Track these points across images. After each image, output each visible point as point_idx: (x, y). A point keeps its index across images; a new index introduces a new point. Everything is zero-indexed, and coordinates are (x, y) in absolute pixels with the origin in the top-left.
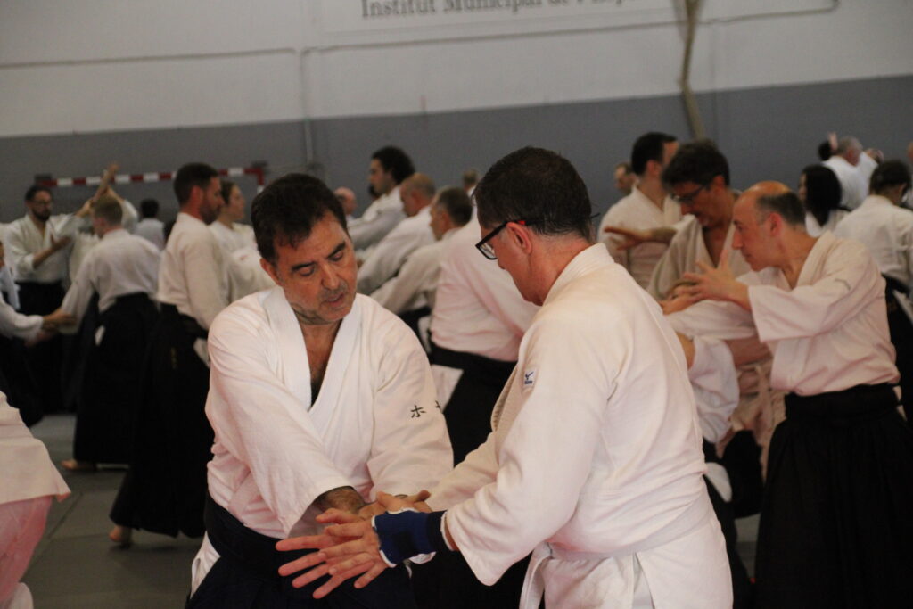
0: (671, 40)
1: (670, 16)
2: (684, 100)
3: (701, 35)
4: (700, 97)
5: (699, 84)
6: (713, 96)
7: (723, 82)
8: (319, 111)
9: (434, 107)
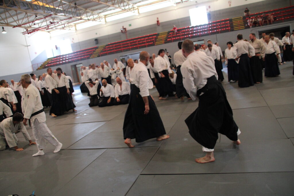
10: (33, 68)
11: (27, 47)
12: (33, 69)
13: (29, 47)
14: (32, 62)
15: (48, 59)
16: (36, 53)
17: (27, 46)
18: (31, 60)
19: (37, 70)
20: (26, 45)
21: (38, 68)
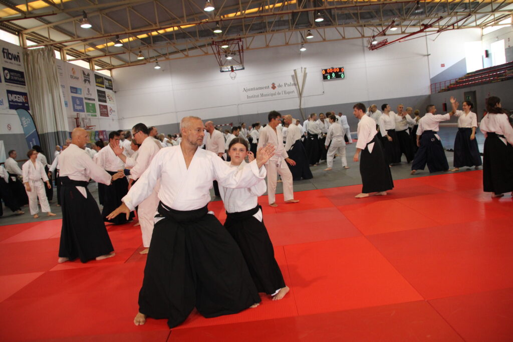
0: (298, 100)
1: (297, 96)
2: (300, 109)
3: (303, 99)
4: (303, 109)
5: (302, 107)
6: (305, 109)
7: (306, 107)
8: (241, 114)
9: (259, 112)
10: (431, 89)
11: (427, 57)
12: (431, 91)
13: (429, 56)
14: (432, 80)
15: (468, 74)
16: (443, 65)
17: (428, 55)
18: (432, 77)
19: (439, 92)
20: (426, 54)
21: (442, 90)
